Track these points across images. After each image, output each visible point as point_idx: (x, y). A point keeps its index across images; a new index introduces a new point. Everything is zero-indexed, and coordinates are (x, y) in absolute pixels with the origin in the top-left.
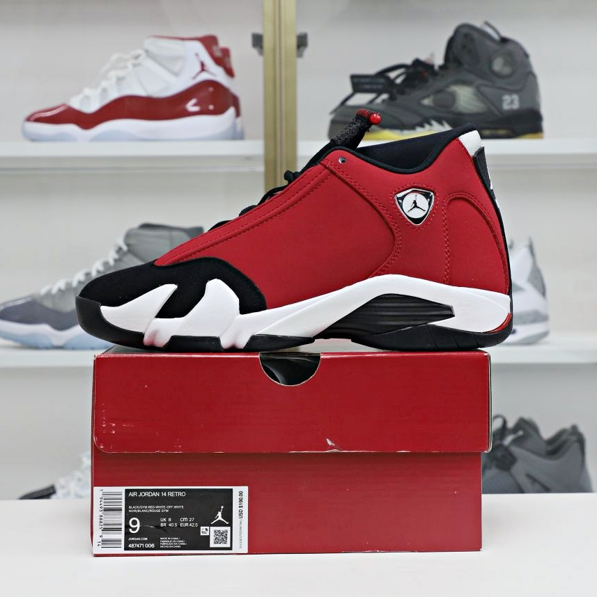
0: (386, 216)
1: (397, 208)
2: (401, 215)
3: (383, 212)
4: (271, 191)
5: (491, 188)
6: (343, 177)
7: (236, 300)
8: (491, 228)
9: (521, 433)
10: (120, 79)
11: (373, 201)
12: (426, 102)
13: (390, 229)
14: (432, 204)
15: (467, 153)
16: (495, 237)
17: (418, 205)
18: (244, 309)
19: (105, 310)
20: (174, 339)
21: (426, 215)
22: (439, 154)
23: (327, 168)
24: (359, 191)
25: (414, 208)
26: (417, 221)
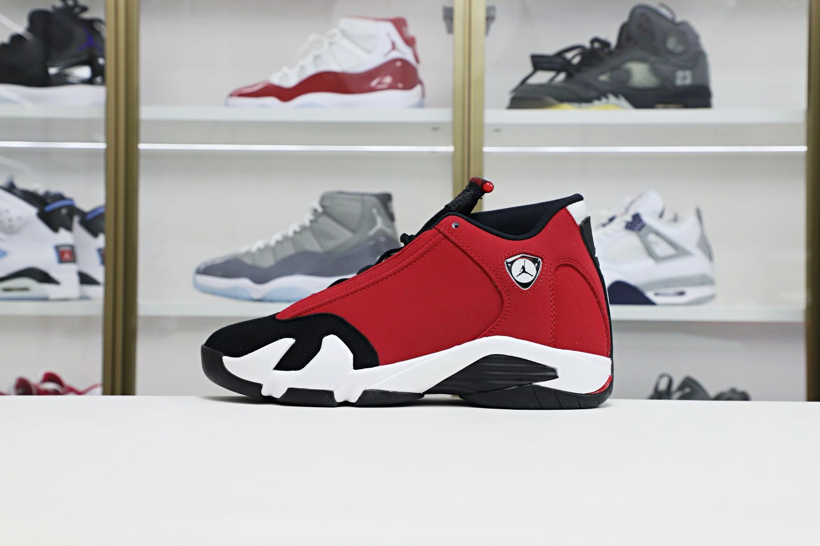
0: (495, 280)
1: (506, 272)
2: (510, 279)
3: (493, 276)
4: (387, 252)
5: (596, 256)
6: (456, 241)
7: (351, 356)
8: (595, 293)
9: (687, 390)
10: (317, 58)
11: (484, 266)
12: (603, 78)
13: (499, 292)
14: (540, 270)
15: (575, 222)
16: (598, 302)
17: (526, 270)
18: (357, 366)
19: (226, 360)
20: (290, 391)
21: (533, 280)
22: (548, 222)
23: (441, 233)
24: (471, 255)
25: (522, 272)
26: (525, 285)
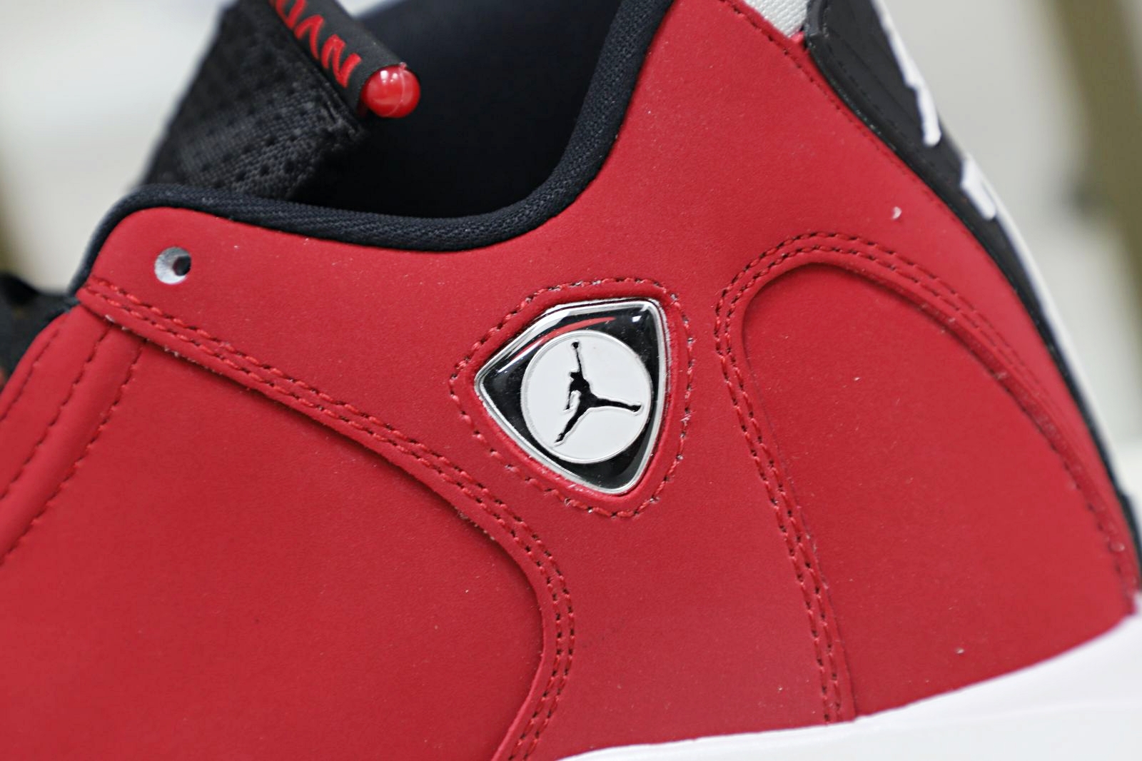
1: (497, 437)
2: (528, 468)
6: (199, 352)
11: (372, 440)
13: (497, 549)
14: (663, 362)
17: (598, 391)
21: (648, 426)
22: (634, 86)
23: (115, 326)
24: (293, 402)
25: (581, 411)
26: (616, 468)
